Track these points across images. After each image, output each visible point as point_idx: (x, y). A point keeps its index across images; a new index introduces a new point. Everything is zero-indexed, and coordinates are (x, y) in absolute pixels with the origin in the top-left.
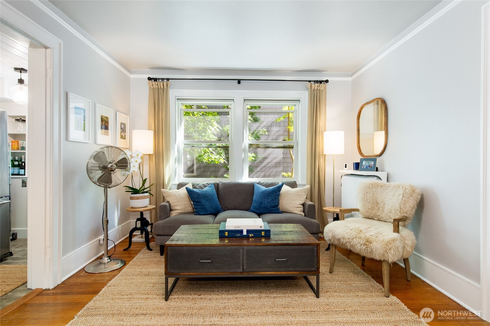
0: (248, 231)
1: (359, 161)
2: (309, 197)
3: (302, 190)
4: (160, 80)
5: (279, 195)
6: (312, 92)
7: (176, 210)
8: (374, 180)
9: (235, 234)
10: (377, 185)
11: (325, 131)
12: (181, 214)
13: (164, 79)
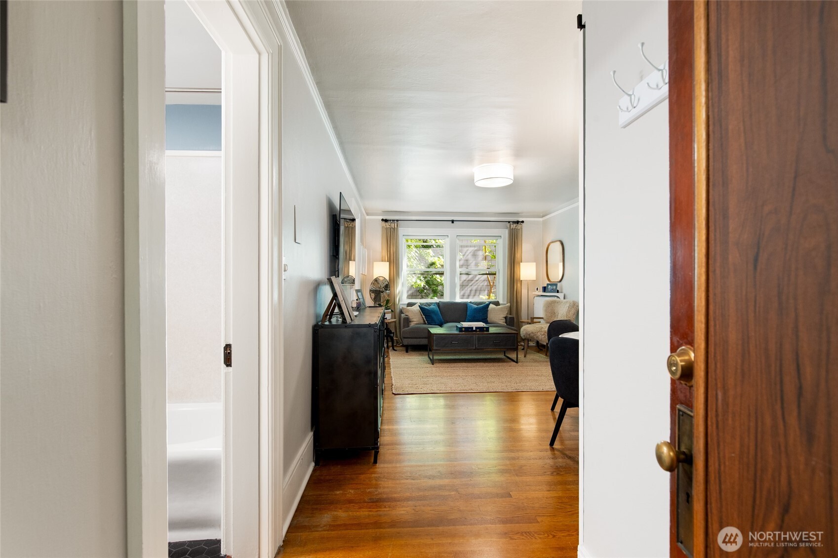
0: (476, 327)
1: (546, 286)
2: (509, 313)
3: (504, 307)
4: (391, 221)
5: (487, 311)
6: (511, 231)
7: (413, 321)
8: (555, 299)
9: (469, 329)
10: (554, 302)
11: (521, 262)
12: (416, 324)
13: (394, 220)
